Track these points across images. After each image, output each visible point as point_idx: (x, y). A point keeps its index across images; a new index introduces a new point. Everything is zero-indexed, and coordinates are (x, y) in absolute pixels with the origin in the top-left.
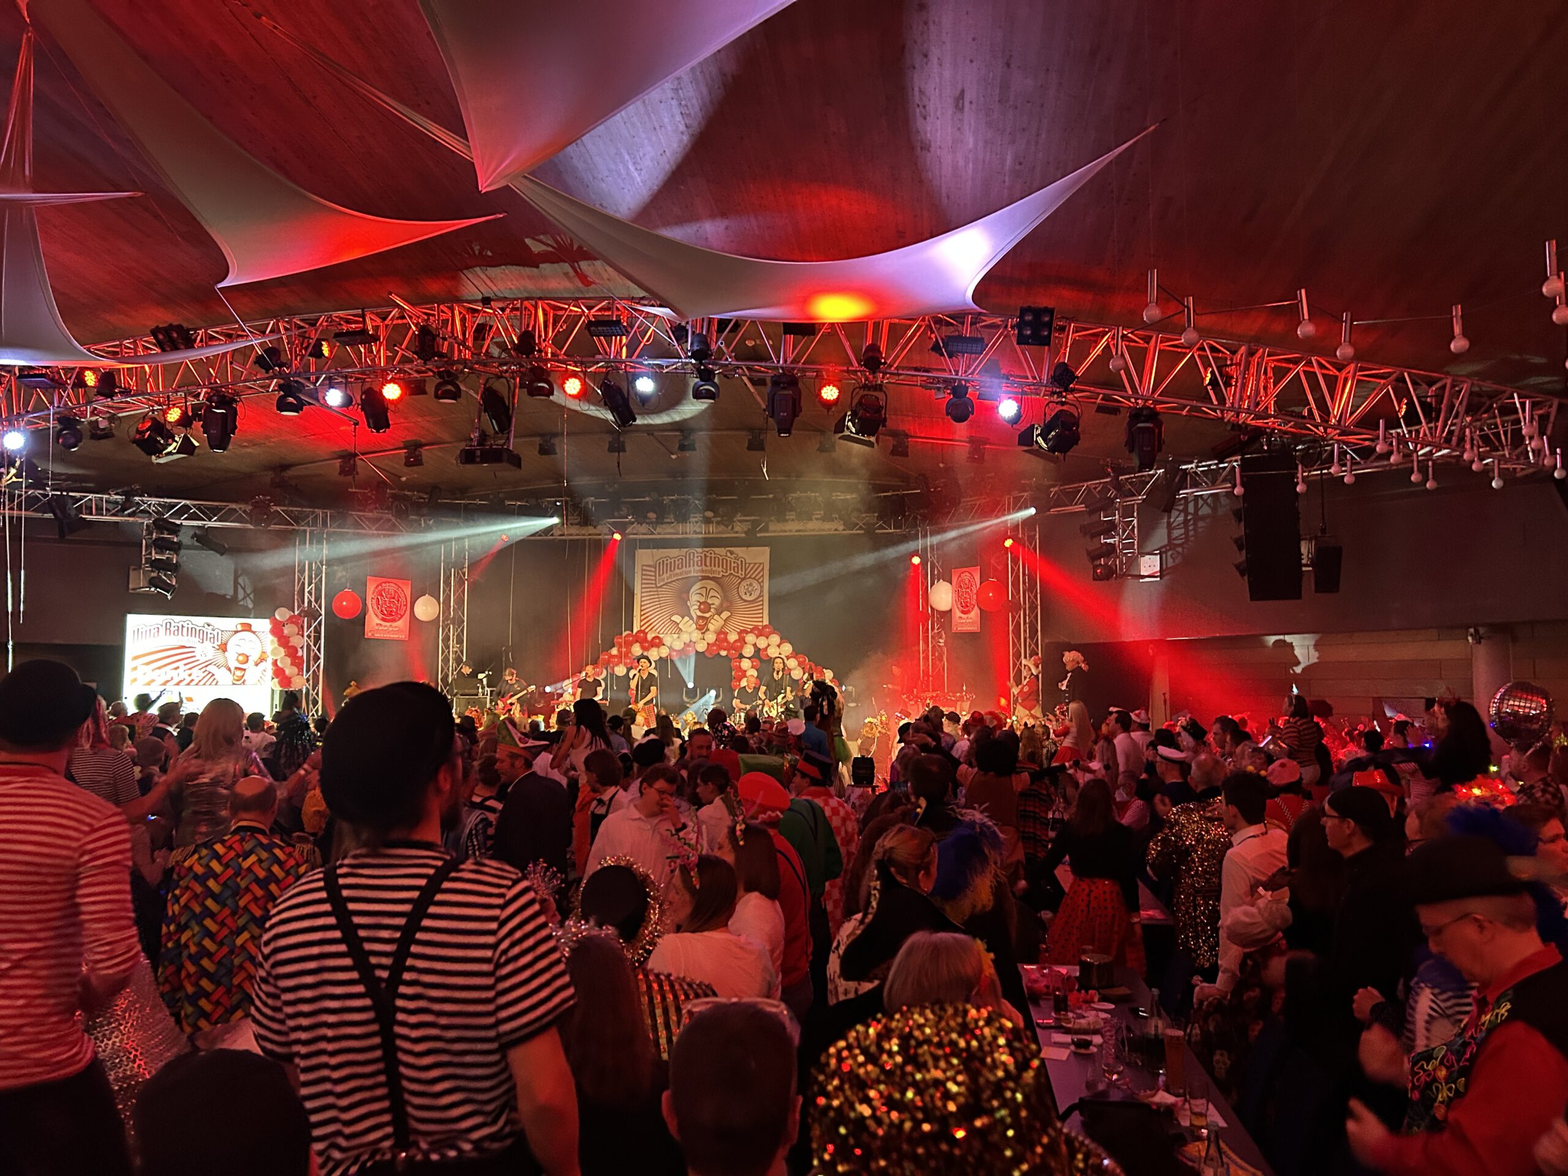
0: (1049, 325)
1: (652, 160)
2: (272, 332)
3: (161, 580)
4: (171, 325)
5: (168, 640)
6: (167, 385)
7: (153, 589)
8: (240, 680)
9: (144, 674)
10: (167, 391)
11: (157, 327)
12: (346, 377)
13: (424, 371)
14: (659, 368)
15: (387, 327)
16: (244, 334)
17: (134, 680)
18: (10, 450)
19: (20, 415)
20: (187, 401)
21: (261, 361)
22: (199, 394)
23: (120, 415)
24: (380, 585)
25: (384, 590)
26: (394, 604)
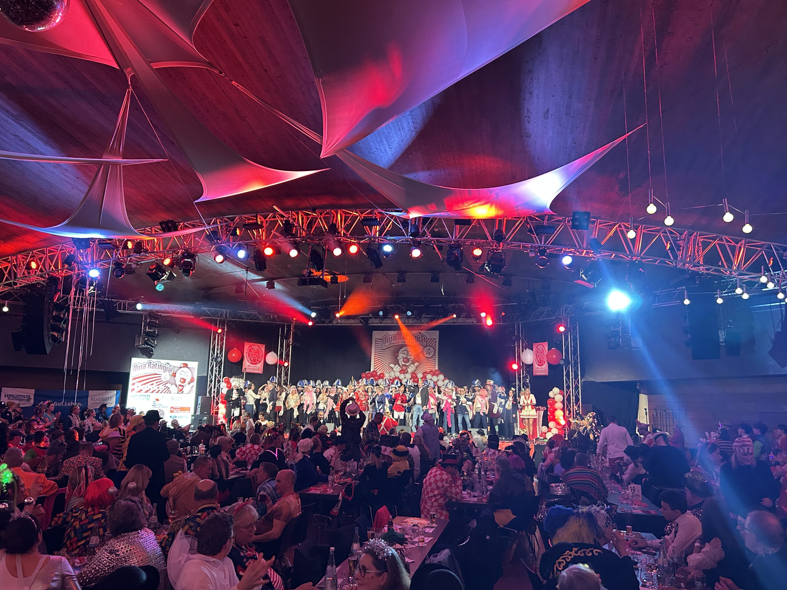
0: (587, 220)
1: (397, 144)
2: (213, 224)
3: (150, 342)
4: (168, 220)
5: (149, 371)
6: (164, 248)
7: (146, 346)
8: (181, 391)
9: (138, 387)
10: (164, 251)
11: (163, 221)
12: (247, 244)
13: (283, 242)
14: (394, 241)
15: (267, 221)
16: (201, 225)
17: (133, 390)
18: (92, 278)
19: (97, 262)
20: (173, 256)
21: (208, 237)
22: (179, 252)
23: (142, 262)
24: (251, 346)
25: (252, 349)
26: (257, 356)
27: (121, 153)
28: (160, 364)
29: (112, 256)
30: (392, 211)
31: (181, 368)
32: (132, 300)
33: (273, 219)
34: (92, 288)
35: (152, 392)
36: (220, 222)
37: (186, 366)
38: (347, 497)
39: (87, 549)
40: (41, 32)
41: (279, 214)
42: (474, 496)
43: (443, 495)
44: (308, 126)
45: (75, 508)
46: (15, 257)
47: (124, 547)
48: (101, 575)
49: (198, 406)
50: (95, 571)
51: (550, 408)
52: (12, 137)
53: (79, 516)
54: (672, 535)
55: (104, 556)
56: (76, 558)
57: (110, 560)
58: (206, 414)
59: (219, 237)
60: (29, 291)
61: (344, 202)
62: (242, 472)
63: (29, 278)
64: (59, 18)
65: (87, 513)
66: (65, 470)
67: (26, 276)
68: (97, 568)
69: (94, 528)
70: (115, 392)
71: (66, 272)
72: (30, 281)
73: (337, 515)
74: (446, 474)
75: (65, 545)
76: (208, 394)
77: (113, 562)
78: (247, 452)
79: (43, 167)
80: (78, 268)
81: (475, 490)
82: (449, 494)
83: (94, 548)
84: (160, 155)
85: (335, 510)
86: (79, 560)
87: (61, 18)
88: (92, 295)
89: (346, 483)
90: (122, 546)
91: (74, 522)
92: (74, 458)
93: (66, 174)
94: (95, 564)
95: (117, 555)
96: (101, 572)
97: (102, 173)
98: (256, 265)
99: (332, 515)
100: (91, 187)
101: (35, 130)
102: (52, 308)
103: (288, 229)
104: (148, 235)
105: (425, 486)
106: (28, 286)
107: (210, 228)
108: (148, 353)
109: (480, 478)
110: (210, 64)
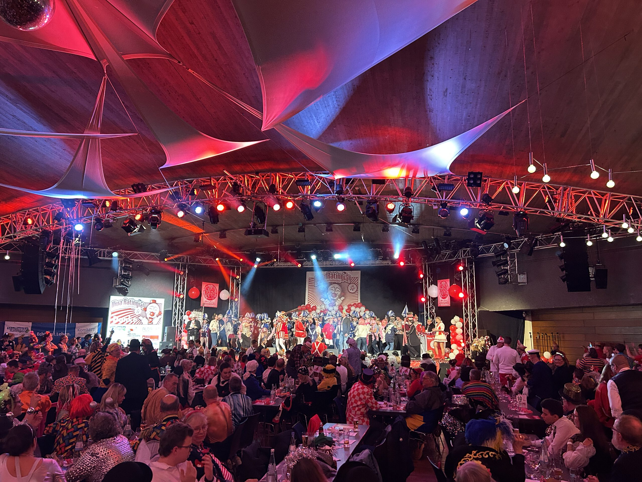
0: (480, 179)
1: (324, 118)
2: (175, 186)
3: (125, 282)
4: (139, 183)
5: (124, 306)
6: (136, 206)
7: (122, 286)
8: (151, 323)
9: (116, 319)
10: (136, 208)
11: (134, 184)
12: (203, 202)
13: (233, 200)
14: (323, 198)
15: (219, 183)
16: (165, 187)
17: (112, 322)
18: (77, 231)
19: (81, 218)
20: (143, 212)
21: (172, 197)
22: (147, 209)
23: (118, 218)
24: (207, 285)
25: (208, 287)
26: (212, 293)
27: (99, 130)
28: (133, 301)
29: (93, 213)
30: (321, 174)
31: (150, 303)
32: (110, 249)
33: (224, 181)
34: (77, 239)
35: (127, 324)
36: (181, 185)
37: (155, 302)
38: (286, 408)
39: (73, 452)
40: (32, 31)
41: (228, 177)
42: (390, 406)
43: (365, 405)
44: (251, 105)
45: (63, 419)
46: (15, 215)
47: (103, 450)
48: (84, 474)
49: (165, 335)
50: (80, 470)
51: (452, 333)
52: (11, 117)
53: (66, 426)
54: (551, 436)
55: (87, 458)
56: (64, 460)
57: (92, 461)
58: (171, 341)
59: (180, 196)
60: (26, 242)
61: (282, 167)
62: (201, 388)
63: (26, 232)
64: (47, 19)
65: (72, 423)
66: (56, 388)
67: (24, 230)
68: (81, 468)
69: (79, 435)
70: (97, 324)
71: (56, 226)
72: (27, 235)
73: (278, 422)
74: (367, 388)
75: (56, 450)
76: (173, 325)
77: (94, 463)
78: (205, 372)
79: (36, 142)
80: (66, 223)
81: (391, 401)
82: (370, 404)
83: (79, 451)
84: (132, 130)
85: (277, 419)
86: (67, 461)
87: (48, 19)
88: (77, 245)
89: (285, 396)
90: (101, 450)
91: (62, 430)
92: (63, 378)
93: (55, 146)
94: (80, 465)
95: (97, 457)
96: (85, 471)
97: (84, 146)
98: (211, 219)
99: (274, 423)
100: (75, 157)
101: (29, 111)
102: (45, 256)
103: (236, 189)
104: (123, 196)
105: (349, 398)
106: (25, 239)
107: (172, 190)
108: (124, 292)
109: (395, 391)
110: (171, 56)
